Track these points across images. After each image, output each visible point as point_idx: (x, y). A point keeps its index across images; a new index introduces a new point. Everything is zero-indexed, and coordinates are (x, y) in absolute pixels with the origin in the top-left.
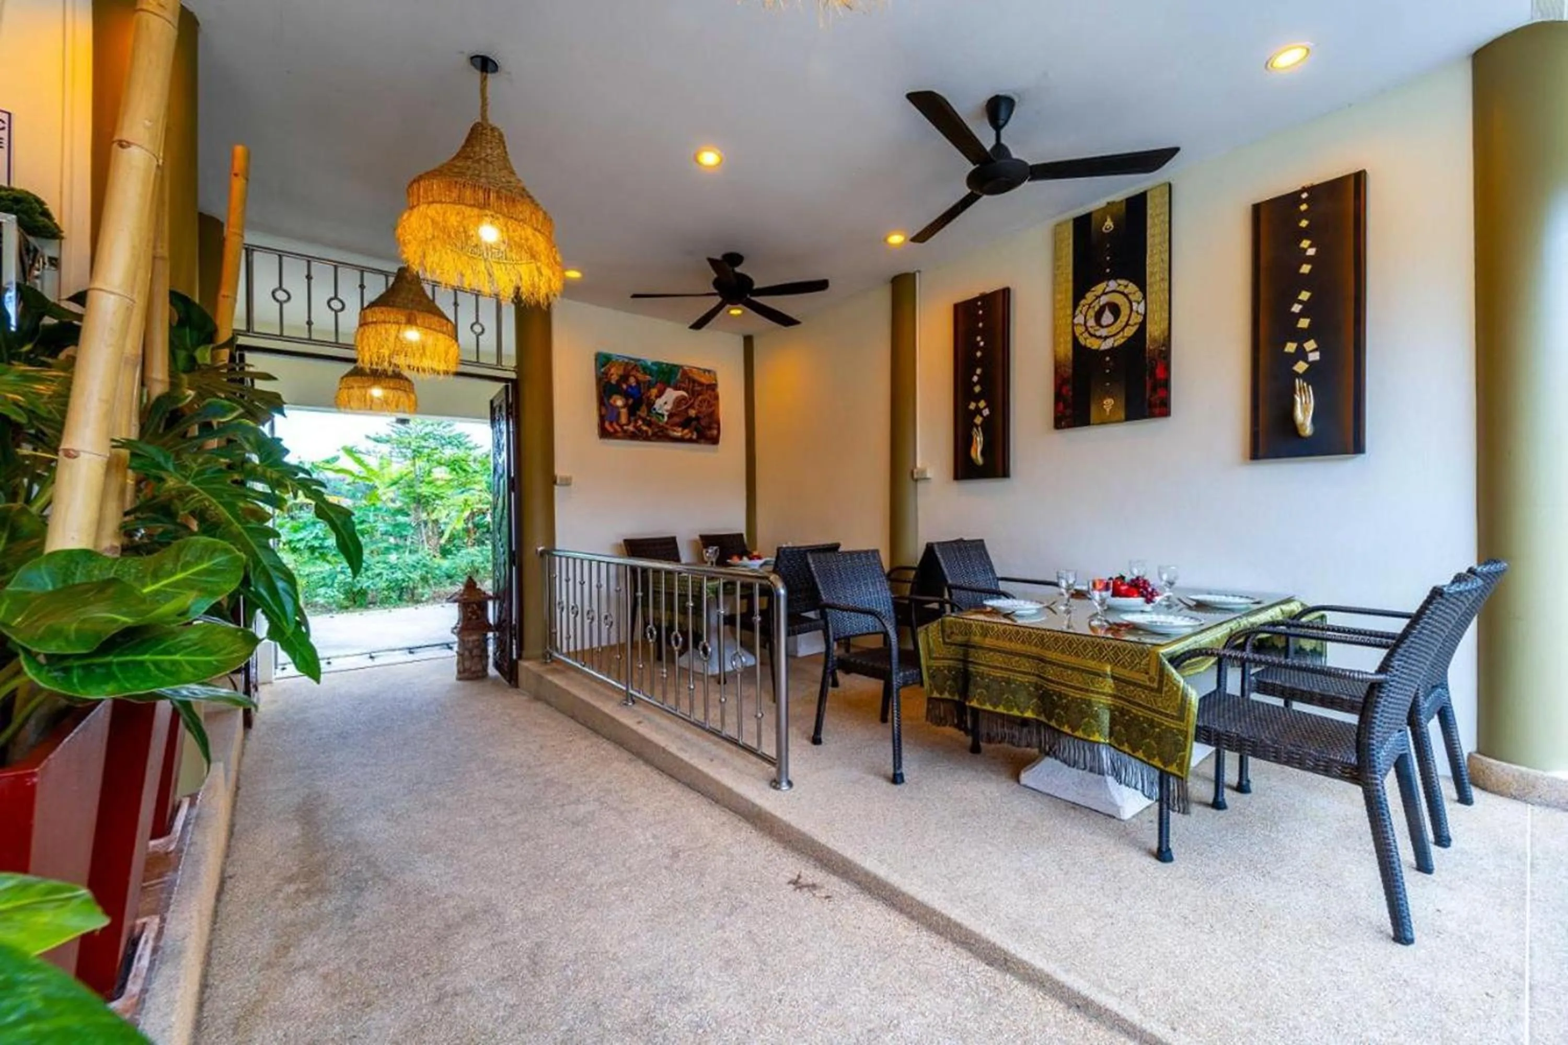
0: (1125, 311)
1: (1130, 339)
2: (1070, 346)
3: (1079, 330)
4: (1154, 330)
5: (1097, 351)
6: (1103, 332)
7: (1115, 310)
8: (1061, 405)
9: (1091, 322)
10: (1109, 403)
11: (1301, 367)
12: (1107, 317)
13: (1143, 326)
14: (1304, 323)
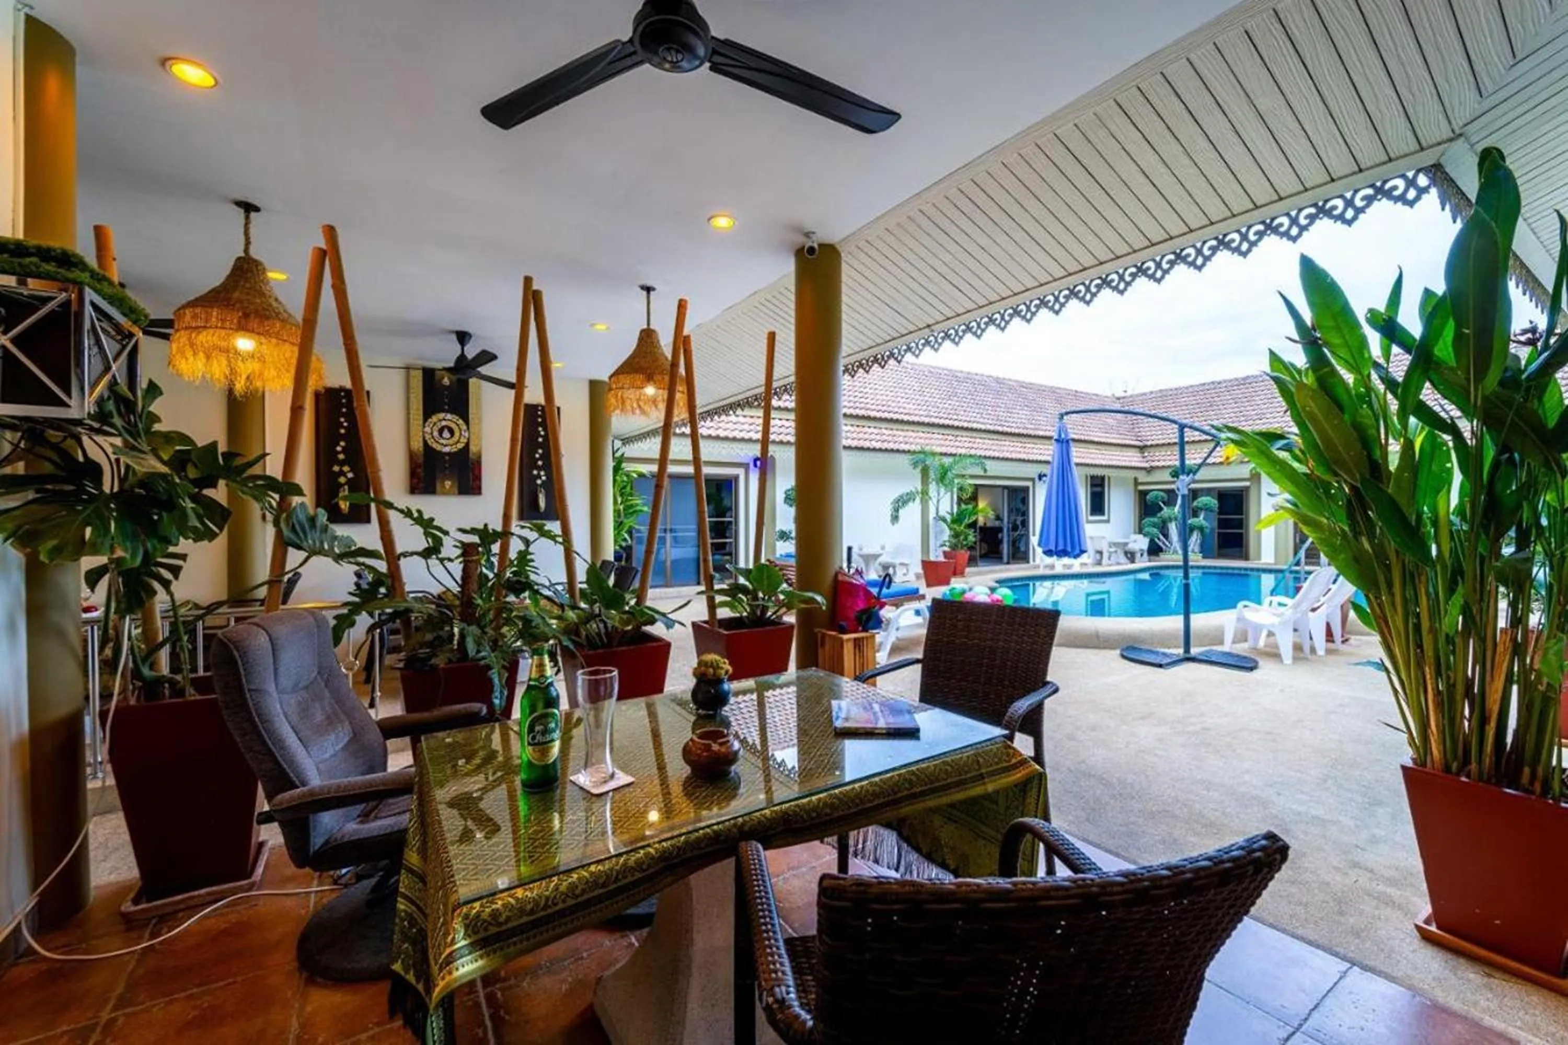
0: (457, 434)
1: (460, 450)
2: (421, 444)
3: (428, 437)
4: (473, 448)
5: (440, 452)
6: (444, 442)
7: (452, 432)
8: (415, 481)
9: (436, 434)
10: (448, 484)
11: (539, 482)
12: (446, 434)
13: (467, 444)
14: (540, 463)
